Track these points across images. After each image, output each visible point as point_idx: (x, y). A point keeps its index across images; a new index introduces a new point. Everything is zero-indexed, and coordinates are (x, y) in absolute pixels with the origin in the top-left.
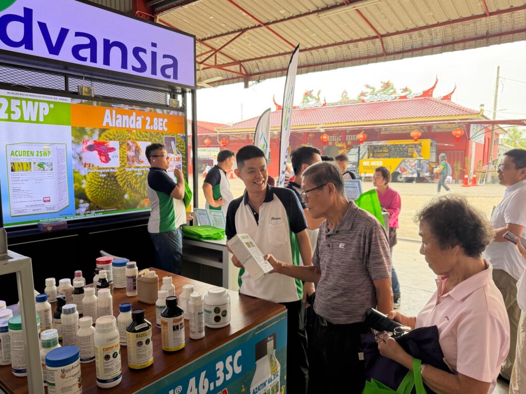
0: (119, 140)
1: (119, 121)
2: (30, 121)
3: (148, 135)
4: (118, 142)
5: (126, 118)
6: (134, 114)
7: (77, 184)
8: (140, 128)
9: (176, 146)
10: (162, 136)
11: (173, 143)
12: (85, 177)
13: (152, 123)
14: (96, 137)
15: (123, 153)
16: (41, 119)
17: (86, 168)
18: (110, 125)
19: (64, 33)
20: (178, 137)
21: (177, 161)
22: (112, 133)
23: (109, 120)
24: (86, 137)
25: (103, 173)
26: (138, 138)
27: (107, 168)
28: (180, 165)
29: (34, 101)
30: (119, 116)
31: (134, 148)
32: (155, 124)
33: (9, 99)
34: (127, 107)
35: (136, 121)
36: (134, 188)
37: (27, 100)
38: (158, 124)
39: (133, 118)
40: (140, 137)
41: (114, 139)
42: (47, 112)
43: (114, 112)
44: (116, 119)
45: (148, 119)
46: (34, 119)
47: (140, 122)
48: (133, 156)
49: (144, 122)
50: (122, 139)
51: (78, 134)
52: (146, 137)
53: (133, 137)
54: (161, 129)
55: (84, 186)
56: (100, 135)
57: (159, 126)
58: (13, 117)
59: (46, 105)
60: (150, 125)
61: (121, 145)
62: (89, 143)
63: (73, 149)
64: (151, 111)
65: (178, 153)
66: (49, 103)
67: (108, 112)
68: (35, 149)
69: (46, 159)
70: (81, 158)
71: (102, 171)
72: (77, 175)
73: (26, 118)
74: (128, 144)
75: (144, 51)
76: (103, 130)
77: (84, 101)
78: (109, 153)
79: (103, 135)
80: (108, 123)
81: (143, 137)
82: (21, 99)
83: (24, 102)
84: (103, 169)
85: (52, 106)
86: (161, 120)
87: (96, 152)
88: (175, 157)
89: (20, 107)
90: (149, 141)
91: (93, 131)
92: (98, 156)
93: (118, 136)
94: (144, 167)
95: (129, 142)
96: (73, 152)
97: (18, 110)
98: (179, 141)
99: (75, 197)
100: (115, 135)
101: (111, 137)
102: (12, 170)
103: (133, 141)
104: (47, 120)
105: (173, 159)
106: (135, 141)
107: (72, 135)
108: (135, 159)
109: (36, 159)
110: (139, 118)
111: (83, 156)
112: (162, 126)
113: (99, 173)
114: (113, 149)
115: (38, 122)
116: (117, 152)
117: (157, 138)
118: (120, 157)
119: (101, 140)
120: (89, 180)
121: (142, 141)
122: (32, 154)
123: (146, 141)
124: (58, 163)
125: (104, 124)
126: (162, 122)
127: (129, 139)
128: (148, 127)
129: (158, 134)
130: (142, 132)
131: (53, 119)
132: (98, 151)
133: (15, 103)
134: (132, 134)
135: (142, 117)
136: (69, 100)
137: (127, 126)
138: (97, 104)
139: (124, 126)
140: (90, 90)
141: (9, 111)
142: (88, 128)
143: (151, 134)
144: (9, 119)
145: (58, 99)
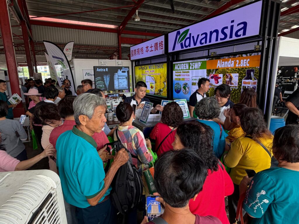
0: (223, 73)
1: (223, 64)
2: (196, 69)
3: (237, 70)
4: (222, 74)
5: (226, 63)
6: (230, 60)
8: (233, 66)
9: (254, 75)
10: (245, 69)
11: (252, 73)
13: (240, 63)
15: (224, 80)
16: (199, 68)
18: (220, 67)
19: (198, 36)
20: (256, 69)
21: (254, 84)
22: (220, 70)
24: (211, 73)
26: (232, 72)
28: (255, 87)
29: (197, 62)
30: (223, 62)
31: (229, 77)
32: (242, 63)
34: (227, 58)
35: (231, 63)
37: (196, 62)
38: (243, 63)
39: (230, 62)
40: (232, 71)
42: (200, 65)
43: (221, 61)
44: (222, 64)
47: (233, 64)
48: (229, 81)
49: (235, 63)
50: (224, 73)
51: (208, 72)
52: (236, 71)
53: (229, 71)
54: (245, 65)
55: (209, 92)
56: (215, 72)
57: (244, 64)
59: (200, 63)
60: (238, 64)
61: (223, 76)
62: (212, 76)
64: (239, 56)
65: (255, 79)
66: (201, 62)
67: (219, 61)
68: (197, 78)
74: (227, 75)
75: (227, 28)
76: (217, 70)
77: (210, 59)
78: (219, 80)
79: (217, 72)
80: (218, 66)
81: (234, 71)
86: (245, 60)
87: (214, 79)
88: (253, 81)
89: (194, 65)
90: (238, 73)
91: (213, 70)
92: (215, 81)
93: (222, 72)
94: (233, 87)
95: (227, 74)
98: (257, 71)
100: (221, 71)
101: (220, 72)
102: (192, 85)
105: (251, 83)
106: (230, 74)
108: (229, 82)
110: (233, 62)
112: (246, 64)
113: (214, 88)
114: (220, 78)
115: (198, 69)
116: (222, 79)
117: (242, 71)
118: (223, 81)
119: (216, 74)
120: (210, 90)
121: (233, 73)
122: (196, 80)
123: (235, 73)
125: (217, 67)
126: (246, 62)
127: (228, 73)
128: (237, 66)
129: (243, 68)
130: (234, 69)
131: (202, 67)
132: (215, 79)
133: (193, 63)
134: (229, 70)
135: (234, 60)
136: (206, 60)
137: (227, 67)
138: (215, 59)
139: (225, 67)
140: (214, 52)
141: (192, 67)
142: (212, 69)
143: (239, 69)
144: (192, 69)
145: (203, 60)
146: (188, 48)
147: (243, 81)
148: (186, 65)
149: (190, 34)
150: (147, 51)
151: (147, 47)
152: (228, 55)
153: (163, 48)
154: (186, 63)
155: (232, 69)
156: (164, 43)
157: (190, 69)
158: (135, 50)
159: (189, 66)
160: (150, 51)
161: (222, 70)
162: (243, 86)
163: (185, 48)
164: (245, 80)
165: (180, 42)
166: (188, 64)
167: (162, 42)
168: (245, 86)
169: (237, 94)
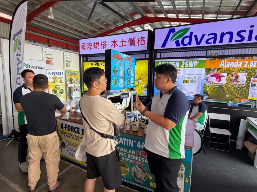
0: (227, 72)
2: (191, 68)
4: (227, 73)
5: (233, 63)
6: (238, 61)
7: (205, 89)
8: (241, 66)
10: (255, 70)
12: (208, 86)
13: (249, 64)
14: (215, 72)
15: (228, 78)
16: (194, 67)
17: (209, 83)
18: (223, 66)
19: (203, 36)
22: (223, 69)
23: (223, 65)
24: (211, 72)
25: (217, 86)
26: (239, 71)
27: (219, 84)
29: (193, 61)
30: (229, 63)
31: (235, 76)
32: (251, 64)
33: (185, 61)
34: (233, 58)
35: (239, 64)
36: (232, 93)
37: (190, 61)
38: (253, 64)
39: (237, 62)
40: (240, 71)
41: (225, 72)
42: (196, 64)
43: (226, 61)
44: (227, 64)
45: (247, 62)
46: (192, 67)
47: (241, 64)
48: (234, 79)
49: (244, 64)
50: (229, 72)
51: (208, 71)
52: (244, 70)
53: (236, 71)
54: (255, 66)
55: (207, 90)
56: (217, 71)
58: (186, 67)
59: (196, 62)
60: (247, 65)
61: (228, 75)
62: (212, 74)
63: (205, 76)
64: (249, 58)
66: (198, 61)
67: (223, 61)
68: (191, 76)
69: (194, 79)
70: (208, 80)
71: (216, 85)
72: (205, 85)
73: (190, 67)
74: (232, 74)
75: (245, 31)
76: (220, 69)
77: (212, 58)
78: (221, 78)
79: (219, 71)
80: (222, 66)
81: (242, 71)
82: (188, 61)
83: (189, 62)
84: (217, 84)
85: (199, 62)
86: (256, 62)
87: (214, 78)
89: (188, 63)
90: (246, 72)
91: (214, 69)
92: (216, 79)
93: (227, 71)
94: (240, 84)
95: (232, 73)
96: (205, 77)
97: (187, 65)
99: (203, 93)
100: (225, 71)
101: (223, 71)
102: (183, 83)
103: (235, 73)
104: (197, 67)
106: (236, 73)
107: (205, 71)
108: (235, 80)
109: (191, 79)
110: (241, 62)
111: (209, 79)
113: (215, 85)
114: (223, 76)
115: (193, 67)
116: (225, 78)
117: (252, 71)
118: (227, 80)
119: (218, 73)
120: (210, 87)
121: (241, 72)
122: (190, 78)
123: (243, 72)
124: (199, 81)
125: (220, 66)
127: (233, 72)
128: (246, 66)
129: (252, 68)
130: (241, 68)
131: (198, 66)
132: (216, 77)
133: (187, 62)
134: (235, 69)
135: (243, 61)
136: (205, 59)
137: (233, 66)
138: (218, 59)
139: (231, 66)
140: (216, 54)
141: (185, 65)
142: (212, 69)
143: (247, 69)
144: (185, 68)
145: (201, 59)
146: (188, 46)
147: (252, 79)
148: (175, 64)
149: (191, 34)
150: (114, 46)
151: (114, 42)
152: (236, 56)
153: (144, 44)
154: (175, 61)
155: (239, 69)
156: (146, 39)
157: (182, 67)
158: (91, 44)
159: (181, 64)
160: (120, 46)
161: (226, 69)
162: (252, 84)
163: (182, 46)
164: (254, 79)
165: (174, 40)
166: (179, 62)
167: (144, 38)
168: (254, 84)
169: (244, 91)
